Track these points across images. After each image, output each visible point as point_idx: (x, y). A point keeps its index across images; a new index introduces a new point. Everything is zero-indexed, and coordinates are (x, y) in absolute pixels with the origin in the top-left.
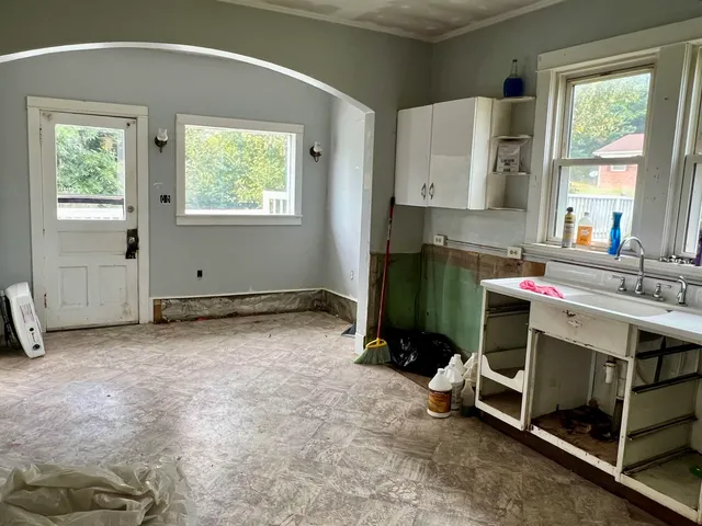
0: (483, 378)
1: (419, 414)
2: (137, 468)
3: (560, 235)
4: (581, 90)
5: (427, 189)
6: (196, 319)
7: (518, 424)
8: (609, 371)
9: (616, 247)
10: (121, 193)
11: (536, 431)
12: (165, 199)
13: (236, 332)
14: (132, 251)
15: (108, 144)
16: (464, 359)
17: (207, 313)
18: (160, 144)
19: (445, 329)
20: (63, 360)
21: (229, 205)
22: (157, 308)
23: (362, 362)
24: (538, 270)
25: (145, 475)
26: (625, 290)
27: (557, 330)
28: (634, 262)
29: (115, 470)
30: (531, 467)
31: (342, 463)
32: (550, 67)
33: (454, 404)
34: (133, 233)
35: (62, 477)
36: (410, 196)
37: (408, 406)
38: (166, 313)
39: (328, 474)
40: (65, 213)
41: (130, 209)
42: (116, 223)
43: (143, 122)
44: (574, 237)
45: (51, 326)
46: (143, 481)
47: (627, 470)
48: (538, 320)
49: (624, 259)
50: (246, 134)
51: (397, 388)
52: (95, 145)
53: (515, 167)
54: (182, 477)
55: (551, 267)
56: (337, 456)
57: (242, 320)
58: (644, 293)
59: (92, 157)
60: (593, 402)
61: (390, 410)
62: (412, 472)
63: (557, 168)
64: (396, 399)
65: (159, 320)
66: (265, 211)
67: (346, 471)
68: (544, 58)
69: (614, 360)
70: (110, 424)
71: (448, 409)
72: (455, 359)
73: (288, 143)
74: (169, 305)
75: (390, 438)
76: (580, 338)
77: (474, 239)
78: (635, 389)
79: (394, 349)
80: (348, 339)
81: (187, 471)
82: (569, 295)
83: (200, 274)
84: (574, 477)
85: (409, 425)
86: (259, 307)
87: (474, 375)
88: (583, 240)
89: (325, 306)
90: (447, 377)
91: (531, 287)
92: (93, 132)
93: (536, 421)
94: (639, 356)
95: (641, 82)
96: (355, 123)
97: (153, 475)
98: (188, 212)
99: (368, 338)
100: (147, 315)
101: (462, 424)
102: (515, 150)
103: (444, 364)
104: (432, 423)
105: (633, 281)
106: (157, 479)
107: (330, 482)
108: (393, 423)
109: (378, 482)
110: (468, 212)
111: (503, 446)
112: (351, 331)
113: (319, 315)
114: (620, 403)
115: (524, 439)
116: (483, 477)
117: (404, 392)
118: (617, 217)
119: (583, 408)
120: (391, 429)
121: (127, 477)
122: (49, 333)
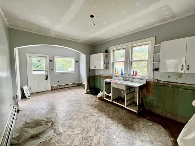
0: (105, 94)
1: (96, 101)
2: (49, 116)
3: (114, 72)
4: (116, 52)
5: (95, 67)
6: (58, 89)
7: (111, 101)
8: (123, 92)
9: (122, 74)
10: (44, 69)
11: (113, 102)
12: (52, 70)
13: (65, 91)
14: (47, 79)
15: (41, 61)
16: (102, 92)
17: (60, 88)
18: (51, 61)
19: (98, 87)
20: (34, 98)
21: (63, 70)
22: (51, 88)
23: (86, 94)
24: (112, 78)
25: (51, 118)
26: (124, 80)
27: (115, 86)
28: (125, 76)
29: (45, 118)
30: (113, 107)
31: (85, 111)
32: (111, 49)
33: (101, 99)
34: (47, 76)
35: (35, 120)
36: (92, 68)
37: (94, 100)
38: (53, 88)
39: (82, 113)
40: (34, 73)
41: (46, 72)
42: (43, 74)
43: (48, 57)
44: (116, 73)
45: (31, 93)
46: (50, 119)
47: (127, 106)
48: (112, 85)
49: (124, 76)
50: (65, 59)
51: (92, 97)
52: (39, 61)
53: (107, 63)
54: (57, 117)
55: (113, 77)
56: (84, 109)
57: (66, 89)
58: (126, 80)
59: (39, 63)
60: (121, 96)
61: (91, 101)
62: (96, 111)
63: (113, 63)
64: (92, 99)
65: (52, 90)
66: (69, 71)
67: (85, 112)
68: (110, 48)
69: (123, 90)
70: (44, 109)
71: (100, 100)
72: (101, 92)
73: (73, 60)
74: (53, 87)
75: (92, 105)
76: (119, 87)
77: (102, 73)
78: (127, 94)
79: (91, 91)
80: (84, 90)
81: (58, 116)
82: (117, 81)
83: (59, 82)
84: (119, 108)
85: (94, 103)
86: (69, 86)
87: (104, 94)
88: (117, 73)
89: (80, 85)
90: (100, 95)
91: (111, 80)
92: (39, 59)
93: (113, 100)
94: (127, 89)
95: (124, 51)
96: (83, 57)
97: (52, 117)
98: (56, 72)
99: (87, 90)
100: (50, 89)
101: (102, 102)
102: (107, 60)
103: (99, 93)
104: (98, 102)
105: (125, 78)
106: (53, 118)
107: (83, 114)
108: (92, 103)
109: (91, 113)
110: (101, 70)
111: (109, 105)
112: (84, 89)
113: (79, 87)
114: (125, 96)
115: (112, 103)
116: (106, 110)
117: (93, 98)
118: (122, 70)
119: (119, 97)
120: (92, 104)
121: (47, 118)
122: (31, 94)
